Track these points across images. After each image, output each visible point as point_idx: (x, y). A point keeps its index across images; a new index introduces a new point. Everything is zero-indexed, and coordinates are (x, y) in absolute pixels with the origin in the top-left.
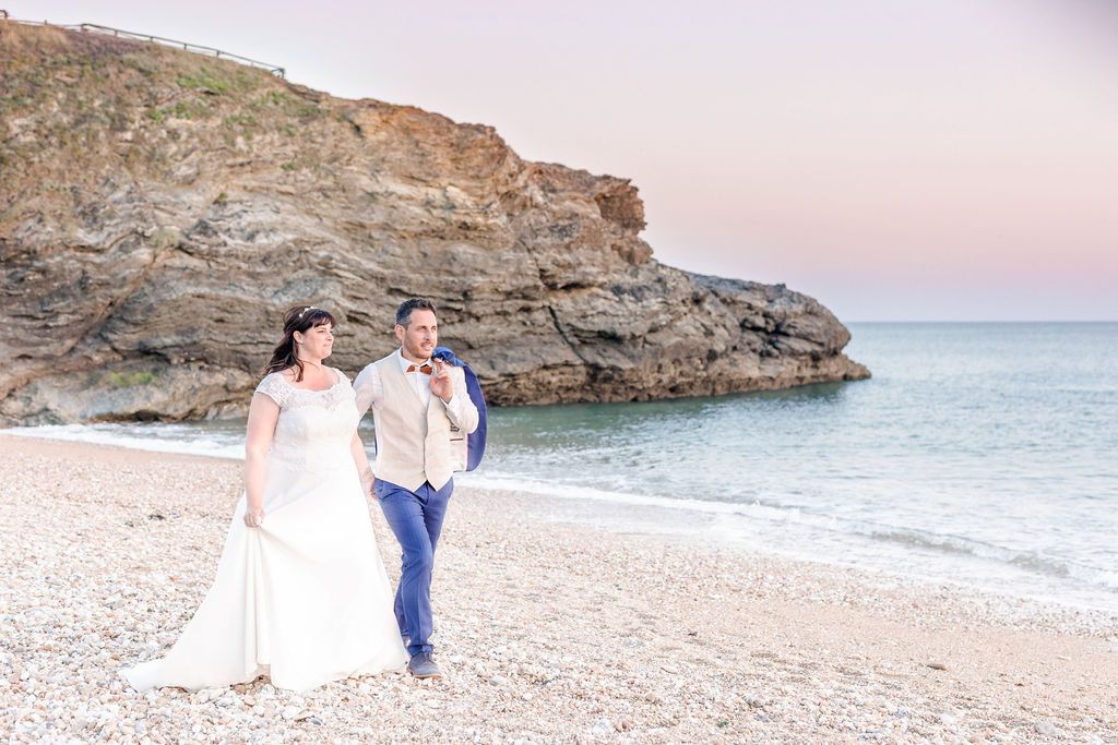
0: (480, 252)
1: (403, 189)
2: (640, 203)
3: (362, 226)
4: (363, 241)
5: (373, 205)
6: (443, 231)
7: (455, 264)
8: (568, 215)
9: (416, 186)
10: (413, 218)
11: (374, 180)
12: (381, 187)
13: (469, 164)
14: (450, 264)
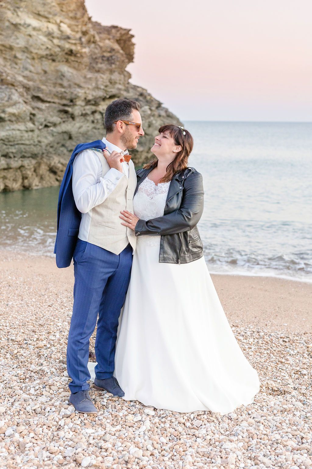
0: (75, 72)
1: (34, 22)
2: (133, 45)
3: (11, 48)
4: (10, 60)
5: (16, 33)
6: (57, 55)
7: (64, 79)
8: (109, 50)
9: (41, 21)
10: (42, 45)
11: (15, 14)
12: (21, 20)
13: (69, 9)
14: (61, 79)
